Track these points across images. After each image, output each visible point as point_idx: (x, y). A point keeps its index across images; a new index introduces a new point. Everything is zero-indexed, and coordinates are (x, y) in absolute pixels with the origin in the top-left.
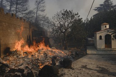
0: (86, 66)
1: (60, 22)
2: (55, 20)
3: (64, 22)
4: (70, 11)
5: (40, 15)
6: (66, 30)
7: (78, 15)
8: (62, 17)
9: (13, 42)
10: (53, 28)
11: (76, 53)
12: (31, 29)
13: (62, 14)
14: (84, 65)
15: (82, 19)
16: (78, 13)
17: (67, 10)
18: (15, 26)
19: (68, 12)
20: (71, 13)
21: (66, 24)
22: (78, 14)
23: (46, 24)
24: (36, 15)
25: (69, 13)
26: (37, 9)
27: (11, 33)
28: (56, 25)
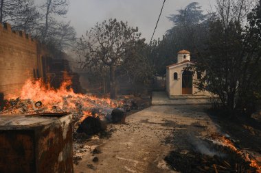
0: (147, 120)
1: (102, 44)
2: (92, 39)
3: (111, 44)
4: (122, 22)
5: (54, 23)
6: (114, 60)
7: (138, 33)
8: (107, 32)
9: (8, 83)
10: (88, 54)
11: (133, 103)
12: (41, 56)
13: (106, 26)
14: (145, 119)
15: (144, 40)
16: (137, 28)
17: (115, 20)
18: (11, 49)
19: (118, 24)
20: (125, 27)
21: (114, 48)
22: (137, 30)
23: (68, 42)
24: (45, 22)
25: (121, 26)
26: (48, 9)
27: (5, 64)
28: (94, 50)
